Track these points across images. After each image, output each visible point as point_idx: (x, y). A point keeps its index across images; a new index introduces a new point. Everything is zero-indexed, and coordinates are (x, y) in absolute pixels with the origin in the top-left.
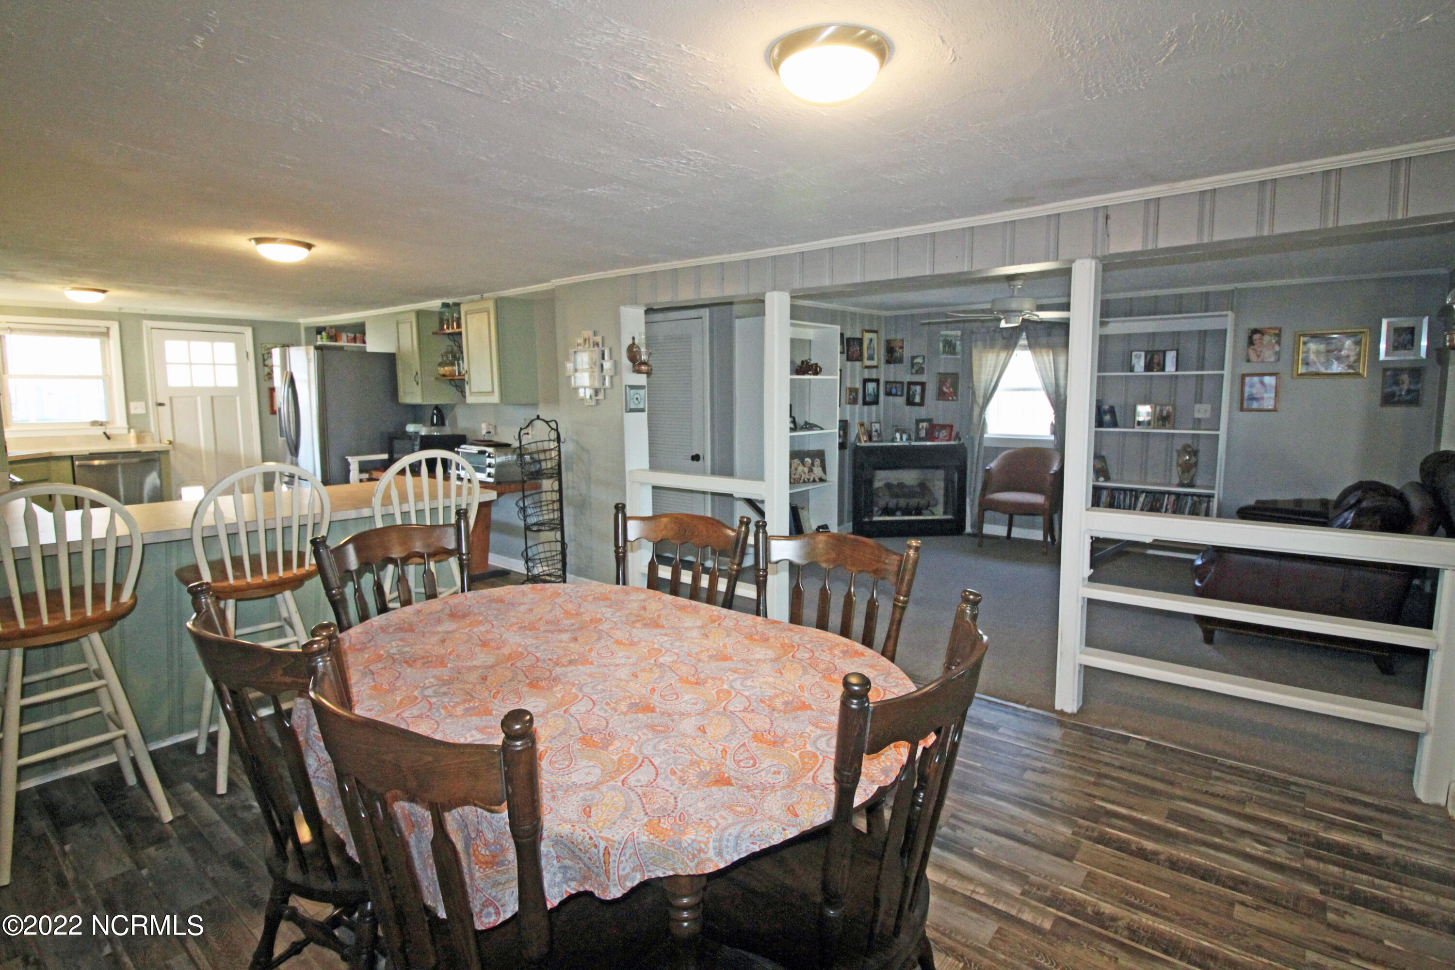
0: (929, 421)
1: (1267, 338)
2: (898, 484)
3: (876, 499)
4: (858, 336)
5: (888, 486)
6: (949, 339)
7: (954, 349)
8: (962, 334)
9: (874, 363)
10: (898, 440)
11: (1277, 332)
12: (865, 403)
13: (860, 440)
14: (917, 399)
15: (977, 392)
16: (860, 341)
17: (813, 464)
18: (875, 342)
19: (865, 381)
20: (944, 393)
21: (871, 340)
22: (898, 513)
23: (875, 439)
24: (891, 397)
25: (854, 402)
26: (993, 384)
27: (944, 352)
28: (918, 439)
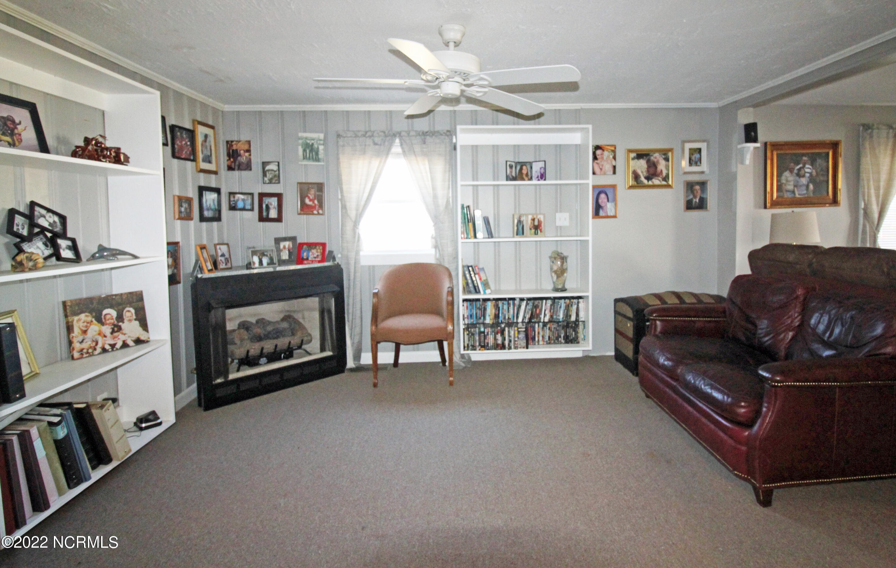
0: (293, 239)
1: (606, 153)
2: (258, 322)
3: (231, 348)
4: (188, 125)
5: (245, 326)
6: (310, 142)
7: (317, 154)
8: (325, 137)
9: (212, 167)
10: (257, 265)
11: (613, 148)
12: (202, 219)
13: (201, 270)
14: (273, 214)
15: (348, 204)
16: (191, 133)
17: (120, 318)
18: (211, 139)
19: (202, 190)
20: (308, 206)
21: (206, 136)
22: (263, 360)
23: (223, 266)
24: (238, 213)
25: (188, 217)
26: (366, 195)
27: (305, 158)
28: (282, 262)
